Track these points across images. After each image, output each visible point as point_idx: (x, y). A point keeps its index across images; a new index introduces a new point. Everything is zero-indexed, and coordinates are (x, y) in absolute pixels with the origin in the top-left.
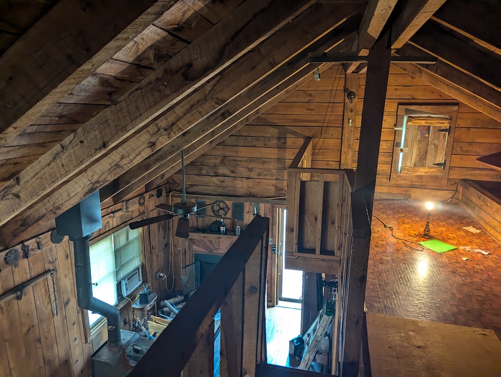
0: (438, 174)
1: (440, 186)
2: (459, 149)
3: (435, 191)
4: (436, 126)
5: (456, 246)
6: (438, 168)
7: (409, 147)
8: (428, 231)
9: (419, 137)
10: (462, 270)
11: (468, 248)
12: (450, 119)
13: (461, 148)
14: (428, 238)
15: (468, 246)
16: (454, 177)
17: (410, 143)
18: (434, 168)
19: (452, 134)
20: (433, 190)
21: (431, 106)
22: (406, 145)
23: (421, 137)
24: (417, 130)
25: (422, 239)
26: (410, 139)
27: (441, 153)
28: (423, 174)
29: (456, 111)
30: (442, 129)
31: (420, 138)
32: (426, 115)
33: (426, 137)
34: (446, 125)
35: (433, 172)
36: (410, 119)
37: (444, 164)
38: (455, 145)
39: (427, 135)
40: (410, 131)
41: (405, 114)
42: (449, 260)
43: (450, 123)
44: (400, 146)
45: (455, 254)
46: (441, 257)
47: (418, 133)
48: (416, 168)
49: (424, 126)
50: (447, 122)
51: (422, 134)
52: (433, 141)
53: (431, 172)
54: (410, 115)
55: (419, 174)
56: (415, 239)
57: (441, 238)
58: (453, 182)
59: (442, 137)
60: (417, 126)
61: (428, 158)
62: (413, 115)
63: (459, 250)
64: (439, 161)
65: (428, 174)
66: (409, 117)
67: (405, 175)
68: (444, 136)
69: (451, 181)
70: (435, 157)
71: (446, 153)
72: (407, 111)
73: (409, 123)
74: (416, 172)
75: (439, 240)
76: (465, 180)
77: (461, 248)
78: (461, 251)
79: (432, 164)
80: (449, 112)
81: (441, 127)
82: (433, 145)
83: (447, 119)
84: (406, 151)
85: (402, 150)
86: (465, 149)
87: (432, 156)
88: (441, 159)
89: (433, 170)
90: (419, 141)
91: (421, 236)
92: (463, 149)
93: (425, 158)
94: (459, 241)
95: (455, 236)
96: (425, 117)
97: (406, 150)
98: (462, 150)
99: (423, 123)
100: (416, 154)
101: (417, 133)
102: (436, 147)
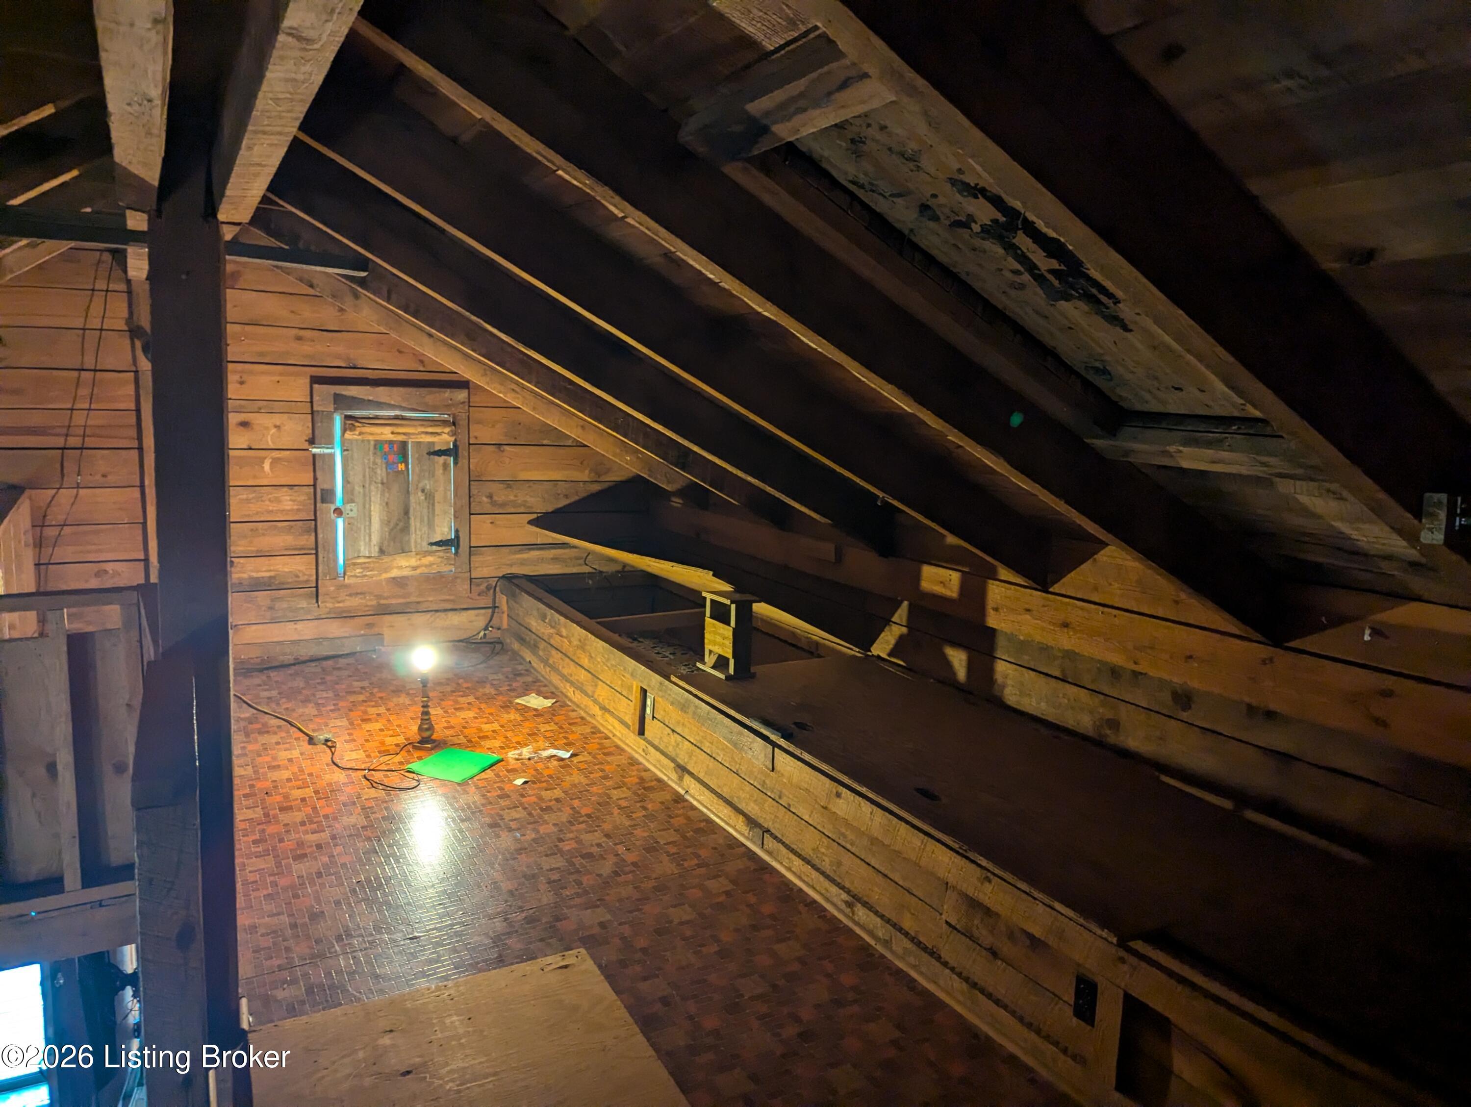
0: (445, 569)
1: (453, 601)
2: (485, 499)
3: (442, 615)
4: (420, 442)
5: (499, 753)
6: (441, 554)
7: (359, 499)
8: (427, 729)
9: (381, 473)
10: (515, 814)
11: (526, 752)
12: (454, 424)
13: (490, 497)
14: (432, 749)
15: (526, 745)
16: (484, 572)
17: (358, 489)
18: (430, 553)
19: (463, 462)
20: (438, 614)
21: (401, 389)
22: (349, 497)
23: (388, 474)
24: (375, 454)
25: (416, 754)
26: (357, 479)
27: (445, 513)
28: (406, 573)
29: (463, 403)
30: (437, 448)
31: (384, 474)
32: (392, 413)
33: (398, 472)
34: (444, 438)
35: (431, 565)
36: (350, 422)
37: (454, 542)
38: (474, 491)
39: (402, 467)
40: (356, 455)
41: (336, 409)
42: (484, 796)
43: (454, 434)
44: (332, 501)
45: (497, 775)
46: (466, 792)
47: (379, 461)
48: (386, 559)
49: (391, 442)
50: (447, 430)
51: (387, 464)
52: (419, 482)
53: (426, 566)
54: (349, 413)
55: (395, 573)
56: (398, 758)
57: (464, 741)
58: (483, 587)
59: (439, 471)
60: (372, 443)
61: (412, 529)
62: (357, 413)
63: (507, 762)
64: (443, 534)
65: (418, 571)
66: (348, 417)
67: (359, 580)
68: (446, 466)
69: (478, 585)
70: (431, 525)
71: (455, 512)
72: (340, 401)
73: (348, 436)
74: (386, 571)
75: (459, 745)
76: (509, 579)
77: (512, 754)
78: (513, 764)
79: (425, 544)
80: (448, 406)
81: (433, 443)
82: (420, 493)
83: (445, 423)
84: (352, 514)
85: (339, 512)
86: (500, 498)
87: (422, 521)
88: (446, 530)
89: (430, 559)
90: (382, 483)
91: (415, 748)
92: (495, 498)
93: (406, 529)
94: (506, 737)
95: (496, 726)
96: (389, 418)
97: (352, 510)
98: (493, 503)
99: (386, 433)
100: (381, 521)
101: (375, 463)
102: (430, 497)
